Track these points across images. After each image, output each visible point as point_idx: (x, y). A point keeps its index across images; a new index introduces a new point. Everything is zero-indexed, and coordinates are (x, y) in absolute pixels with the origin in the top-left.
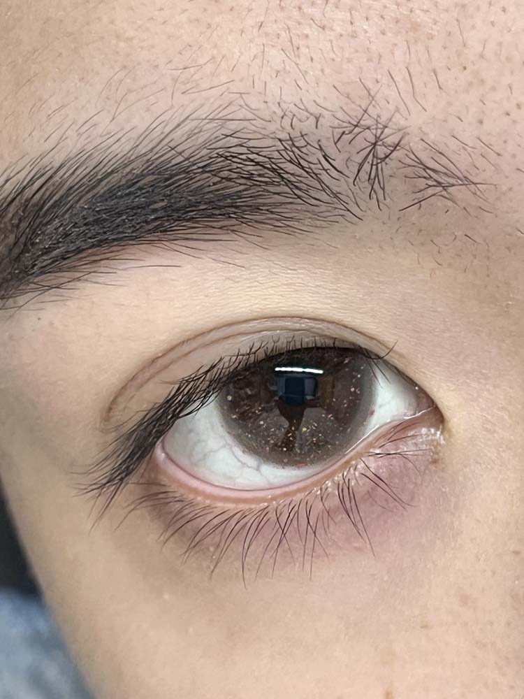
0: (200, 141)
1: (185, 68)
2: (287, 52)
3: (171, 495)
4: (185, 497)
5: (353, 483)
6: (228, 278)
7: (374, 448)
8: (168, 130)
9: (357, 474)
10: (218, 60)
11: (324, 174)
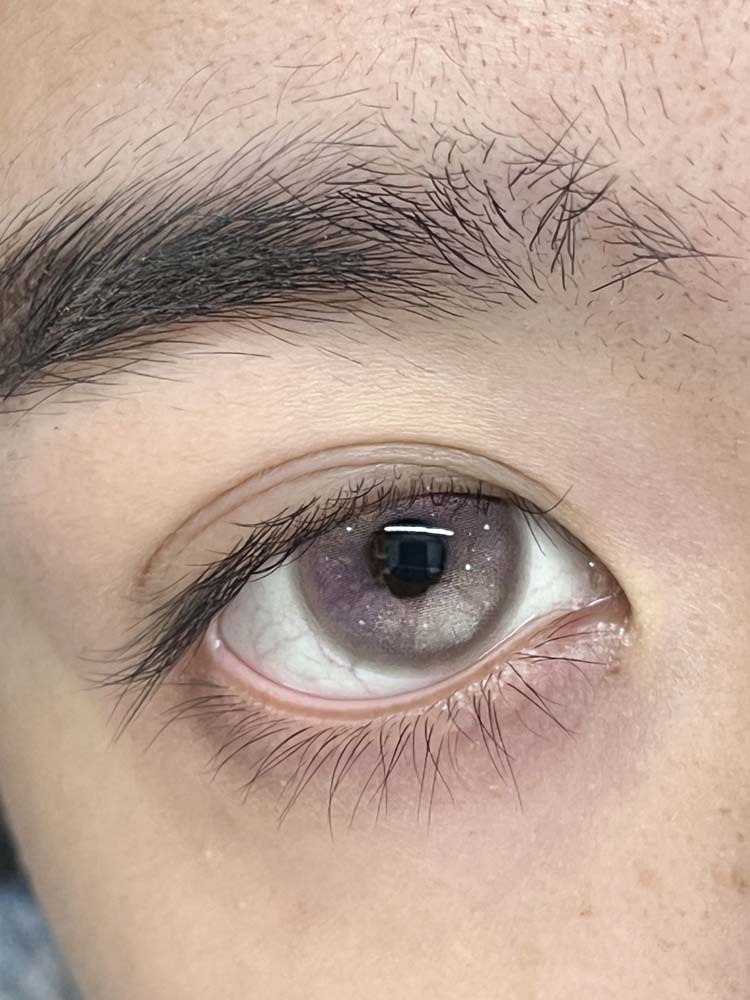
0: (313, 173)
1: (299, 67)
2: (448, 51)
3: (227, 701)
4: (248, 704)
5: (494, 697)
6: (336, 378)
7: (527, 647)
8: (267, 155)
9: (501, 684)
10: (348, 59)
11: (489, 230)
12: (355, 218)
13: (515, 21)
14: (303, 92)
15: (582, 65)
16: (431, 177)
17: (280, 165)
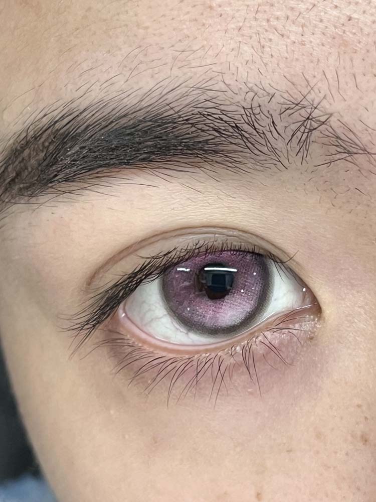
0: (186, 102)
3: (126, 341)
5: (254, 348)
6: (188, 199)
8: (165, 91)
9: (258, 342)
10: (207, 49)
11: (268, 135)
12: (205, 124)
13: (288, 37)
14: (184, 63)
15: (318, 60)
16: (244, 108)
17: (170, 97)
